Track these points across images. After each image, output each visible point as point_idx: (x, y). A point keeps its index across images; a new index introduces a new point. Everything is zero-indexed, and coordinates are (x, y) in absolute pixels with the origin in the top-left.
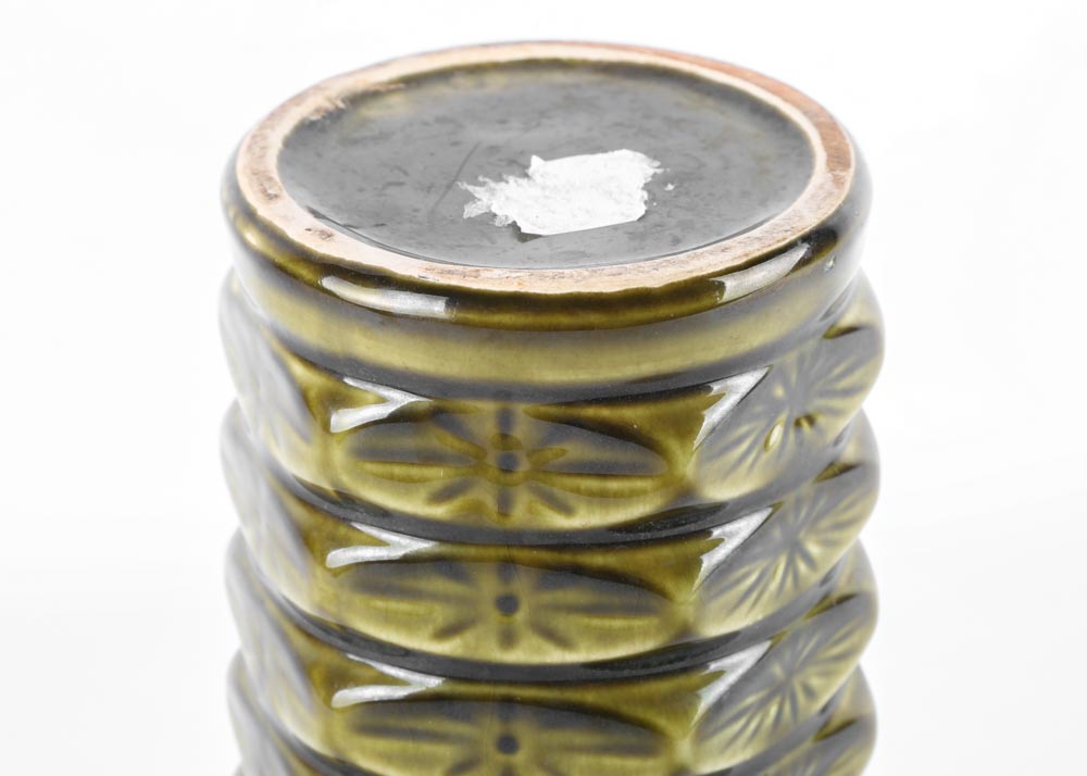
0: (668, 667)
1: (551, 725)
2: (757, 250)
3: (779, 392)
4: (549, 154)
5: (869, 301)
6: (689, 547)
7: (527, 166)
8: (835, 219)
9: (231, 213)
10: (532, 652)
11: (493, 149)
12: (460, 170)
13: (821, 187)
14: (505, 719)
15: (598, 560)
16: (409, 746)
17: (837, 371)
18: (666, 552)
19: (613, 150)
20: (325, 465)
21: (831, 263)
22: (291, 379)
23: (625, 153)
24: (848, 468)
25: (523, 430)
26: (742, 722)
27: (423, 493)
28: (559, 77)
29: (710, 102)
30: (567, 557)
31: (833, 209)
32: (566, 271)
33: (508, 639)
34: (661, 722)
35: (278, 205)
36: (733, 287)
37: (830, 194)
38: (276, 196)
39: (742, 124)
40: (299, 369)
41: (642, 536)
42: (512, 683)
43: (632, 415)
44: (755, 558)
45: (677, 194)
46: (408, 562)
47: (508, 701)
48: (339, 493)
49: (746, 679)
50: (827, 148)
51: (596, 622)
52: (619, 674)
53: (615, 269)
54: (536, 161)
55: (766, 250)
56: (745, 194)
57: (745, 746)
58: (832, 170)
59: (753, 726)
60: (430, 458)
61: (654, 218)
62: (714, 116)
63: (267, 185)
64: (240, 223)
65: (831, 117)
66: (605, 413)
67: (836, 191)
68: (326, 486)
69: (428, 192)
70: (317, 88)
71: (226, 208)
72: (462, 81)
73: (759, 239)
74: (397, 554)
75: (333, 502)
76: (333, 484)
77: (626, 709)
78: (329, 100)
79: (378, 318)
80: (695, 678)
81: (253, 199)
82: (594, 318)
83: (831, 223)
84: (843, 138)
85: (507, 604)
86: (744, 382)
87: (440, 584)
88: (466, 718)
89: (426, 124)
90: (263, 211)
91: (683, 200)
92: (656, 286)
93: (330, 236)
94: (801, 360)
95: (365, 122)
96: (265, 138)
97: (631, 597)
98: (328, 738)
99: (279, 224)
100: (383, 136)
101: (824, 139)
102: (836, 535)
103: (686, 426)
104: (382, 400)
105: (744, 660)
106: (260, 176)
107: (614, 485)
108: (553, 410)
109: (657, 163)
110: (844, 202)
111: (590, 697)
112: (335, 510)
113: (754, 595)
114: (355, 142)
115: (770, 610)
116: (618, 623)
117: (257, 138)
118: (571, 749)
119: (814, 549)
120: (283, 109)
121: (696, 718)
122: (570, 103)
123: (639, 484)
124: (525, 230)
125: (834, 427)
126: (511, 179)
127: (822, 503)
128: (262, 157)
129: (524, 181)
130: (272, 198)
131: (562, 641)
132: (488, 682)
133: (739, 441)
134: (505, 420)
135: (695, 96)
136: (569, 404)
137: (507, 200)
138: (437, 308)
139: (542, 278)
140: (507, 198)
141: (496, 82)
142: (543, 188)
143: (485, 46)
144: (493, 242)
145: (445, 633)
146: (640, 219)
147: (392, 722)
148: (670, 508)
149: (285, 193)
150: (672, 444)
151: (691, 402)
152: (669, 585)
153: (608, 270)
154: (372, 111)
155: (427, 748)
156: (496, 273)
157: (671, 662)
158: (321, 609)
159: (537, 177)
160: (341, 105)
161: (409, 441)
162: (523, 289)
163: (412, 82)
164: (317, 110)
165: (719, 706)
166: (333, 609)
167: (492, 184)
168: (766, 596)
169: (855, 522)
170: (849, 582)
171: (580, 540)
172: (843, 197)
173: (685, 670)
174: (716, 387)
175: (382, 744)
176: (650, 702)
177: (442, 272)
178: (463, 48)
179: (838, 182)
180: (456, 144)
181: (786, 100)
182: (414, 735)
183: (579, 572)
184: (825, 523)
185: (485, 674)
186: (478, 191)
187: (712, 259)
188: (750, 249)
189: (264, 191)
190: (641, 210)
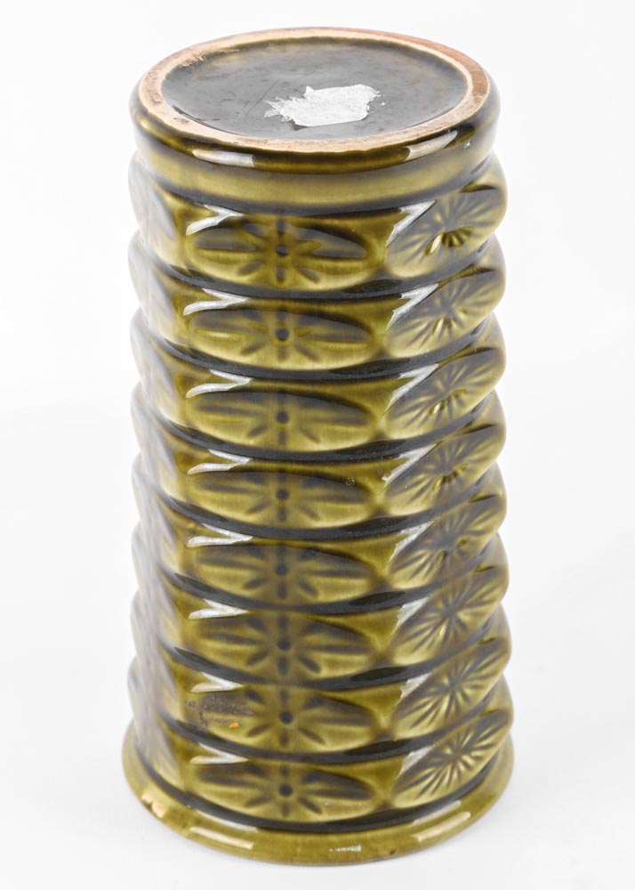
0: (373, 375)
1: (306, 406)
2: (423, 133)
3: (438, 218)
4: (316, 86)
5: (498, 172)
6: (386, 304)
7: (304, 92)
8: (472, 120)
9: (134, 113)
10: (296, 363)
11: (286, 83)
12: (266, 93)
13: (467, 103)
14: (281, 402)
15: (332, 309)
16: (229, 418)
17: (476, 210)
18: (371, 306)
19: (354, 85)
20: (182, 253)
21: (469, 144)
22: (164, 204)
23: (360, 86)
24: (484, 270)
25: (291, 231)
26: (417, 412)
27: (235, 268)
28: (329, 48)
29: (414, 61)
30: (315, 307)
31: (471, 114)
32: (316, 141)
33: (283, 355)
34: (368, 405)
35: (159, 107)
36: (414, 152)
37: (471, 107)
38: (159, 102)
39: (429, 72)
40: (169, 199)
41: (358, 295)
42: (285, 381)
43: (352, 224)
44: (424, 315)
45: (386, 107)
46: (231, 310)
47: (283, 392)
48: (190, 271)
49: (421, 386)
50: (474, 84)
51: (332, 345)
52: (345, 377)
53: (343, 140)
54: (309, 90)
55: (429, 133)
56: (425, 108)
57: (419, 426)
58: (475, 95)
59: (424, 415)
60: (239, 248)
61: (372, 119)
62: (415, 68)
63: (154, 97)
64: (138, 117)
65: (481, 69)
66: (336, 222)
67: (475, 105)
68: (184, 267)
69: (247, 104)
70: (188, 50)
71: (131, 110)
72: (272, 49)
73: (426, 127)
74: (224, 305)
75: (188, 276)
76: (188, 264)
77: (349, 398)
78: (195, 56)
79: (211, 166)
80: (389, 383)
81: (146, 104)
82: (329, 167)
83: (470, 122)
84: (485, 79)
85: (282, 335)
86: (419, 209)
87: (244, 322)
88: (259, 401)
89: (249, 70)
90: (152, 110)
91: (389, 110)
92: (365, 150)
93: (187, 122)
94: (452, 202)
95: (214, 69)
96: (155, 74)
97: (351, 331)
98: (183, 415)
99: (160, 116)
100: (225, 76)
101: (473, 79)
102: (476, 309)
103: (382, 232)
104: (214, 215)
105: (421, 374)
106: (151, 93)
107: (341, 265)
108: (307, 220)
109: (378, 92)
110: (479, 111)
111: (328, 390)
112: (188, 280)
113: (424, 337)
114: (207, 79)
115: (434, 347)
116: (344, 346)
117: (151, 75)
118: (317, 420)
119: (462, 316)
120: (168, 59)
121: (390, 404)
122: (334, 62)
123: (355, 264)
124: (298, 122)
125: (474, 244)
126: (293, 99)
127: (466, 289)
128: (153, 83)
129: (301, 100)
130: (156, 103)
131: (313, 357)
132: (272, 380)
133: (414, 243)
134: (281, 225)
135: (406, 58)
136: (315, 217)
137: (291, 109)
138: (248, 161)
139: (302, 144)
140: (290, 108)
141: (293, 50)
142: (311, 104)
143: (288, 30)
144: (279, 129)
145: (248, 351)
146: (363, 119)
147: (218, 404)
148: (373, 279)
149: (164, 101)
150: (373, 241)
151: (386, 219)
152: (373, 324)
153: (339, 140)
154: (220, 64)
155: (237, 419)
156: (277, 141)
157: (375, 372)
158: (180, 338)
159: (309, 98)
160: (201, 59)
161: (229, 238)
162: (290, 150)
163: (243, 48)
164: (187, 61)
165: (403, 399)
166: (185, 337)
167: (283, 101)
168: (431, 338)
169: (489, 303)
170: (486, 340)
171: (323, 297)
172: (478, 108)
173: (383, 378)
174: (403, 210)
175: (212, 417)
176: (363, 394)
177: (246, 141)
178: (275, 31)
179: (477, 101)
180: (265, 81)
181: (457, 60)
182: (230, 411)
183: (323, 316)
184: (469, 301)
185: (270, 375)
186: (275, 105)
187: (397, 137)
188: (420, 132)
189: (153, 100)
190: (364, 114)
